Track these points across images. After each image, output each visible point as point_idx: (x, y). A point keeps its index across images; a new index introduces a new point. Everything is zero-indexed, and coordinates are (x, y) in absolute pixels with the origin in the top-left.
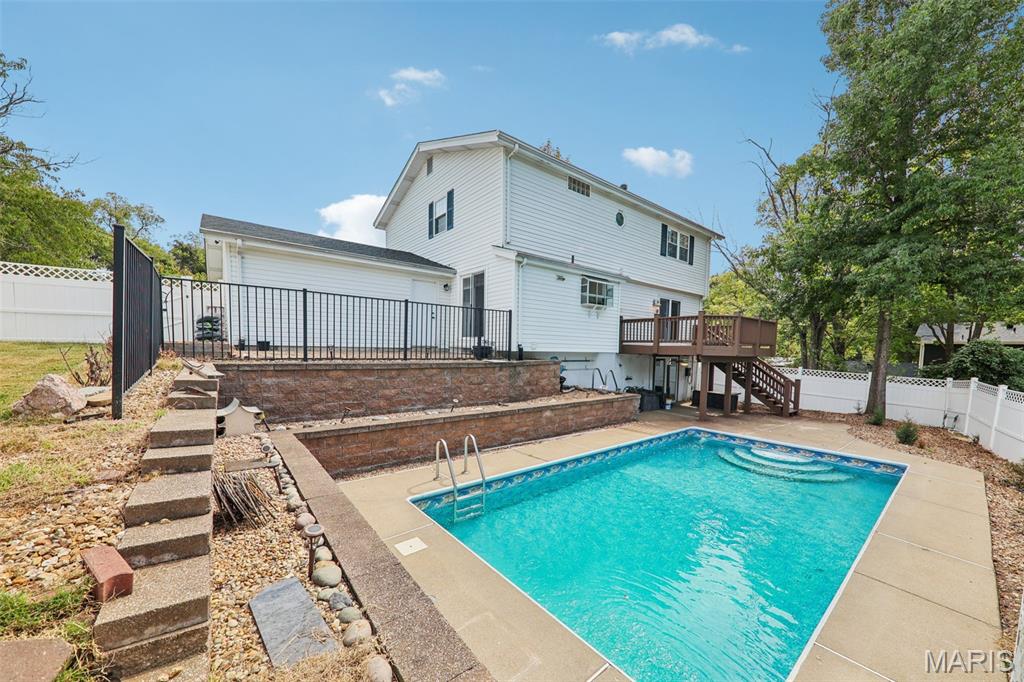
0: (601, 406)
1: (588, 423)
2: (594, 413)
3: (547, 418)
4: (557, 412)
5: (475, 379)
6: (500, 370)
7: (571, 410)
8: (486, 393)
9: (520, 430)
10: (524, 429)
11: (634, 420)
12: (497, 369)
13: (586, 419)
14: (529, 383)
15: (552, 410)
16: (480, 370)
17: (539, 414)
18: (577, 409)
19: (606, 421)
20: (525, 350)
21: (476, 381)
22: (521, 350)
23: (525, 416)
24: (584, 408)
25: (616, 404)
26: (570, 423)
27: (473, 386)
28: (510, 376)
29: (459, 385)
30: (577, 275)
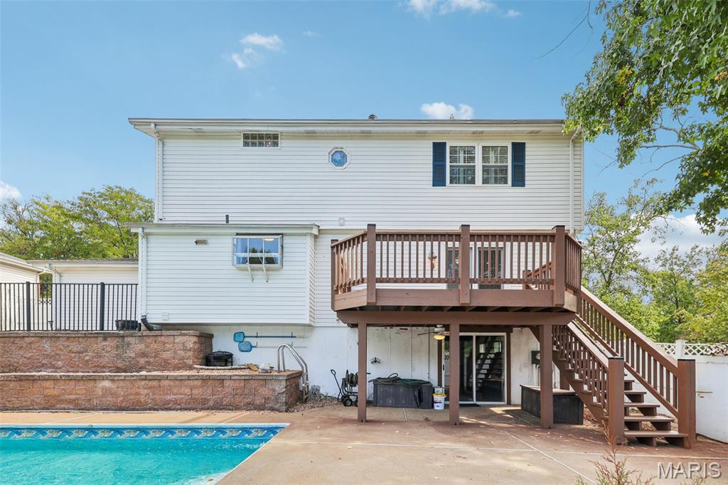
0: (199, 383)
1: (175, 402)
2: (187, 391)
3: (104, 388)
4: (121, 384)
5: (75, 347)
6: (105, 339)
7: (143, 383)
8: (88, 361)
9: (67, 397)
10: (73, 397)
11: (272, 409)
12: (100, 339)
13: (169, 398)
14: (144, 355)
15: (113, 380)
16: (80, 339)
17: (91, 384)
18: (155, 383)
19: (211, 403)
20: (150, 321)
21: (75, 349)
22: (144, 320)
23: (73, 383)
24: (166, 383)
25: (227, 383)
26: (142, 399)
27: (73, 355)
28: (117, 347)
29: (59, 352)
30: (230, 235)
